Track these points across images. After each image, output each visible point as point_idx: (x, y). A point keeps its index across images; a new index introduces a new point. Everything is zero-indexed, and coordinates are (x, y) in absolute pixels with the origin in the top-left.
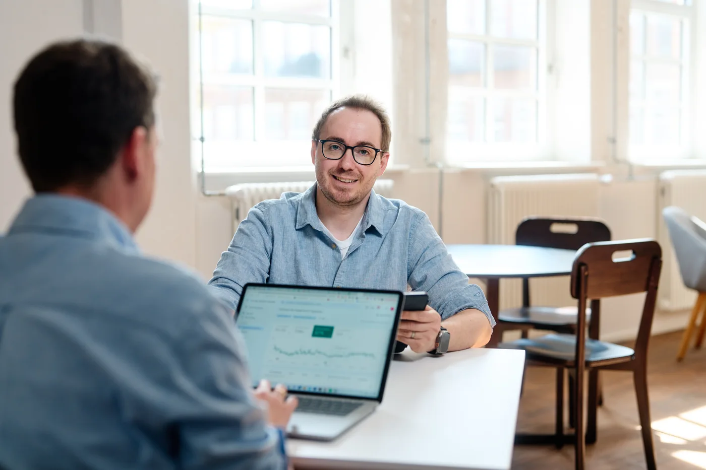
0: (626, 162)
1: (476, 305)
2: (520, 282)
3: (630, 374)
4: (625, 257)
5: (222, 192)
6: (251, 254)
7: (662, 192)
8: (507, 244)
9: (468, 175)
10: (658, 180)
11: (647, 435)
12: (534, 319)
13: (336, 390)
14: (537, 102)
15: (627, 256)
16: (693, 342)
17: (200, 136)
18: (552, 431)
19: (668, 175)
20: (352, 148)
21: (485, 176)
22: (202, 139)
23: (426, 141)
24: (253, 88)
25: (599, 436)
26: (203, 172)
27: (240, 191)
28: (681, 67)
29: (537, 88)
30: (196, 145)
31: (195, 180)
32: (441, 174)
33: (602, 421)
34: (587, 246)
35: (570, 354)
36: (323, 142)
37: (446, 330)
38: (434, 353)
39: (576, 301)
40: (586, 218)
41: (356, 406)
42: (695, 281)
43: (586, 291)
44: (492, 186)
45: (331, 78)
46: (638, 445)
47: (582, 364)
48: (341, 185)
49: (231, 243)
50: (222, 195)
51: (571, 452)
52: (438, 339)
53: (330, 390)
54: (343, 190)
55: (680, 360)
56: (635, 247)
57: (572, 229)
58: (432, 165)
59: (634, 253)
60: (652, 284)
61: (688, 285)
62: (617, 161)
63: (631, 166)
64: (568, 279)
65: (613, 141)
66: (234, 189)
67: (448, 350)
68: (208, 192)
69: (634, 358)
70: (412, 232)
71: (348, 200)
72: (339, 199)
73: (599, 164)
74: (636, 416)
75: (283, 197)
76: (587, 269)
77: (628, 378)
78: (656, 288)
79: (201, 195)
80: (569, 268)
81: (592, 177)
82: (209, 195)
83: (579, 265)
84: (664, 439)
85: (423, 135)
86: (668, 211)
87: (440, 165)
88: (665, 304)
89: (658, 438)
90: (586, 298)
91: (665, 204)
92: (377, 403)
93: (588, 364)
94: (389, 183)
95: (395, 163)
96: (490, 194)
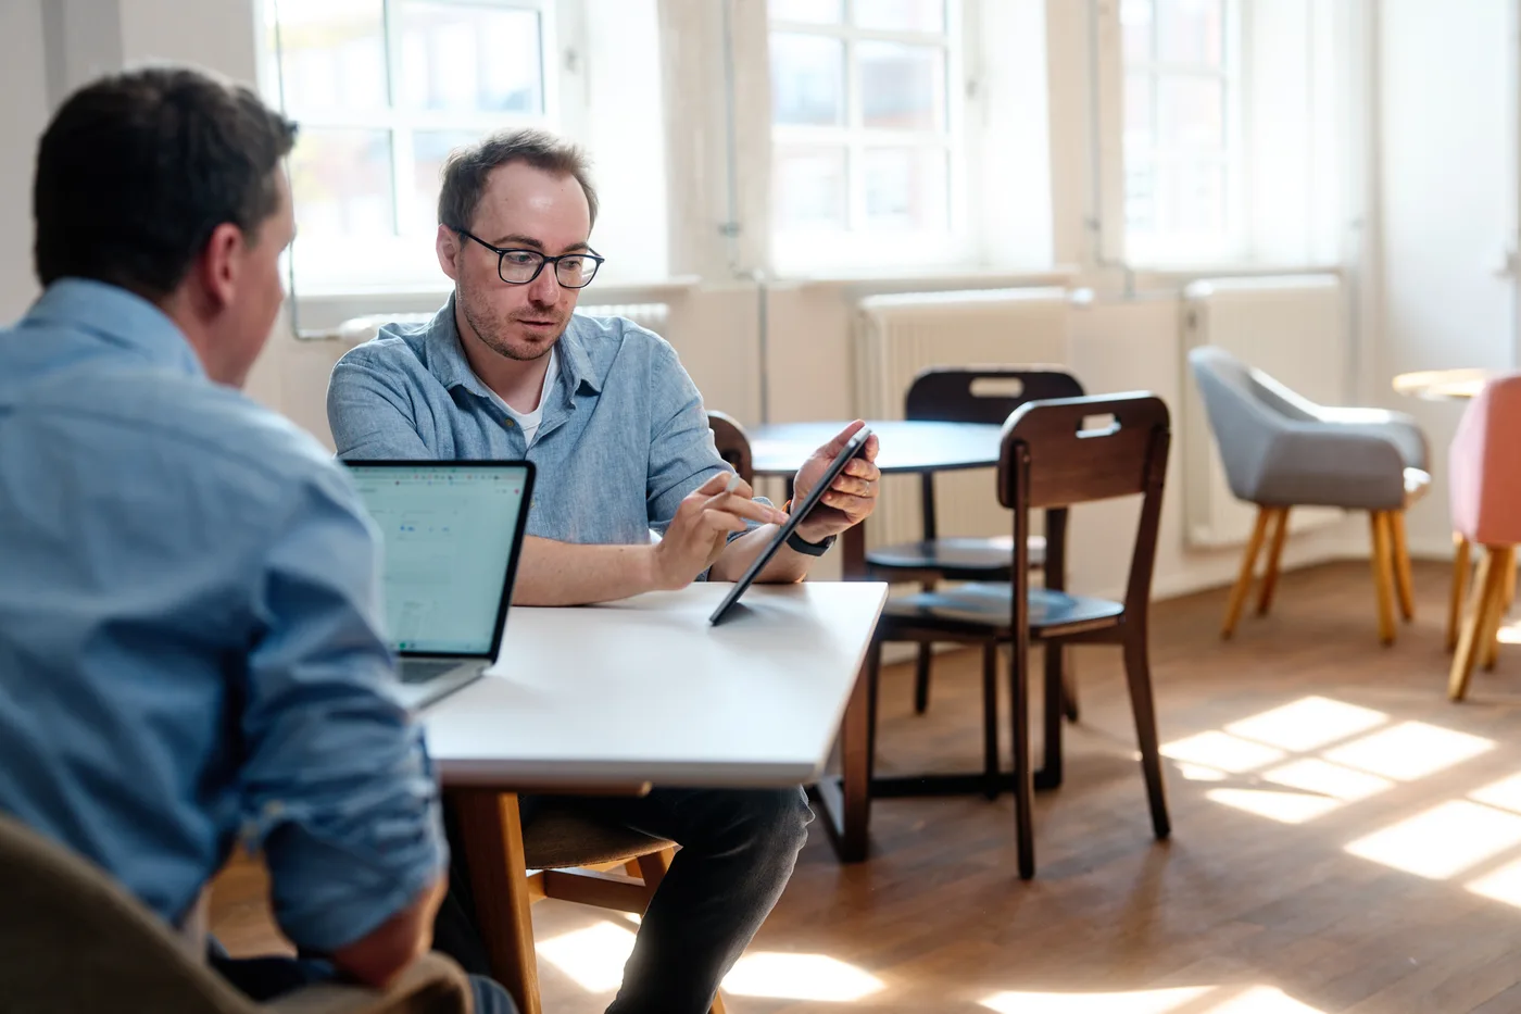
0: (1118, 265)
2: (914, 481)
3: (1117, 651)
4: (1100, 427)
5: (331, 332)
7: (1191, 321)
8: (892, 419)
9: (816, 293)
10: (1182, 298)
11: (1152, 768)
12: (944, 559)
13: (413, 645)
14: (948, 154)
15: (1104, 426)
16: (1251, 604)
18: (978, 767)
19: (1202, 289)
20: (555, 261)
21: (848, 294)
23: (731, 229)
24: (391, 133)
25: (1067, 773)
26: (293, 295)
27: (368, 329)
28: (1224, 83)
29: (947, 128)
32: (763, 294)
33: (1073, 743)
34: (1027, 407)
35: (1003, 616)
39: (1009, 514)
40: (1037, 366)
41: (448, 668)
42: (1251, 483)
43: (1027, 494)
44: (863, 314)
45: (543, 112)
46: (1137, 787)
47: (1023, 631)
50: (332, 338)
51: (1009, 803)
55: (1228, 635)
56: (1116, 409)
57: (1012, 388)
58: (745, 276)
59: (1118, 419)
60: (1153, 478)
61: (1240, 494)
62: (1101, 262)
63: (1130, 274)
64: (991, 475)
65: (1095, 225)
66: (356, 325)
68: (304, 333)
69: (1124, 619)
70: (655, 378)
73: (1070, 269)
74: (1130, 734)
76: (1027, 452)
77: (1112, 657)
78: (1160, 485)
80: (993, 454)
81: (1056, 293)
82: (308, 339)
83: (1011, 446)
84: (1190, 773)
85: (725, 219)
86: (1200, 355)
87: (759, 275)
88: (1202, 535)
89: (1179, 772)
90: (1027, 506)
91: (1196, 344)
92: (487, 663)
93: (1035, 632)
94: (660, 310)
95: (673, 271)
96: (859, 328)
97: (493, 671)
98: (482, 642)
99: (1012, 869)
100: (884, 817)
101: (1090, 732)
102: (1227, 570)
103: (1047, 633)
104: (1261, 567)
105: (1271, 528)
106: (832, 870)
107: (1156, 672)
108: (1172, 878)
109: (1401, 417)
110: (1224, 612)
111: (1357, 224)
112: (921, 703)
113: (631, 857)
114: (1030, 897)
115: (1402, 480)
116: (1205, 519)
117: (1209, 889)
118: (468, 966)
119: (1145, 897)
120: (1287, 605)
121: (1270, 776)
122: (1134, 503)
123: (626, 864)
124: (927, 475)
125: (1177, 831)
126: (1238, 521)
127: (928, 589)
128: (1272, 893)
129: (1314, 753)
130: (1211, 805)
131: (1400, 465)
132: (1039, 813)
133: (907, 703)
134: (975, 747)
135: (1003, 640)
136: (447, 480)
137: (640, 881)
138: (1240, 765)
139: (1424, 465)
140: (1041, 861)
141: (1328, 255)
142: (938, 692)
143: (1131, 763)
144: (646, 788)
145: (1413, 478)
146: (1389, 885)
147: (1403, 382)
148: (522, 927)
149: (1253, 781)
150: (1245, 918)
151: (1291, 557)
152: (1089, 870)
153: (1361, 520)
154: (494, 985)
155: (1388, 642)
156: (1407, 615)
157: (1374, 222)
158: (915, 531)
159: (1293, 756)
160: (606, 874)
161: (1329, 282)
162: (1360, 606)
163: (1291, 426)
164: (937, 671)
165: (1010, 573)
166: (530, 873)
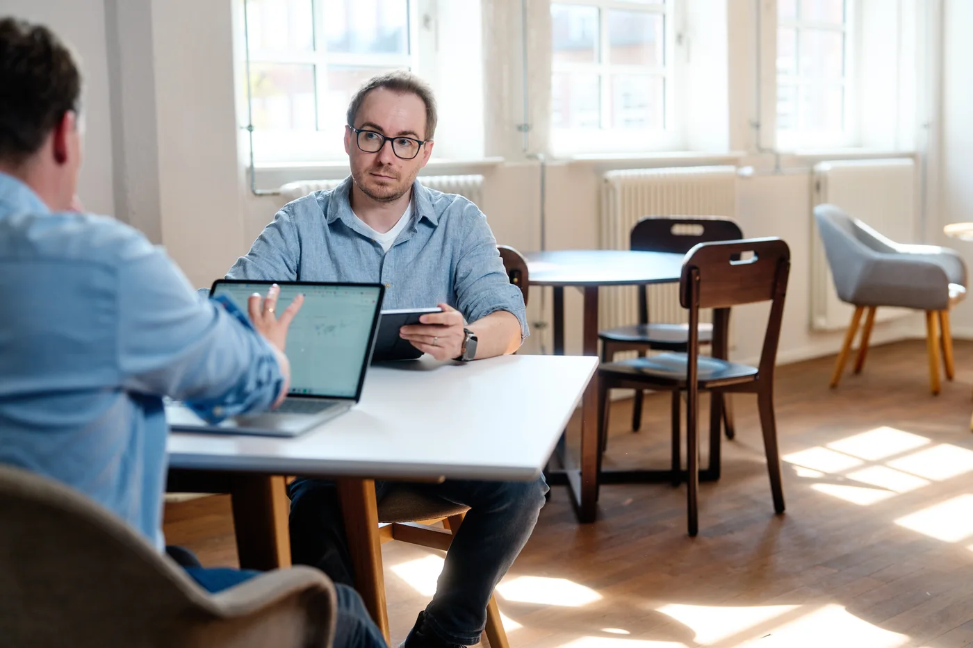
0: (771, 151)
1: (512, 308)
2: (634, 289)
3: (754, 397)
4: (748, 258)
5: (275, 190)
6: (266, 261)
7: (817, 187)
8: (623, 249)
9: (576, 168)
10: (812, 173)
11: (774, 468)
12: (652, 337)
13: (310, 391)
14: (664, 80)
15: (750, 258)
16: (850, 366)
17: (247, 124)
18: (668, 466)
19: (824, 167)
20: (392, 140)
21: (598, 168)
22: (250, 128)
23: (524, 128)
24: (314, 66)
25: (723, 471)
26: (252, 166)
28: (844, 35)
29: (664, 63)
30: (243, 136)
31: (242, 175)
32: (543, 167)
33: (728, 452)
34: (700, 245)
35: (682, 374)
36: (359, 131)
37: (473, 333)
38: (459, 361)
39: (686, 312)
40: (713, 218)
41: (329, 405)
42: (850, 292)
43: (698, 299)
44: (606, 181)
45: (409, 53)
46: (764, 481)
47: (694, 384)
48: (379, 179)
49: (249, 251)
50: (275, 195)
51: (684, 490)
52: (464, 344)
53: (305, 390)
54: (382, 184)
55: (834, 386)
56: (756, 247)
57: (698, 230)
58: (532, 157)
59: (756, 254)
60: (778, 290)
61: (843, 298)
62: (761, 150)
63: (777, 156)
64: (678, 285)
65: (757, 126)
66: (290, 187)
67: (475, 358)
68: (258, 191)
69: (758, 377)
71: (386, 195)
72: (378, 194)
73: (739, 153)
74: (760, 446)
75: (313, 193)
76: (698, 274)
77: (752, 399)
78: (784, 295)
79: (251, 194)
80: (677, 274)
81: (730, 169)
82: (261, 195)
83: (689, 269)
84: (801, 473)
85: (521, 121)
86: (820, 210)
87: (541, 156)
88: (821, 322)
89: (794, 472)
90: (698, 307)
91: (819, 203)
92: (353, 403)
93: (702, 385)
94: (478, 178)
95: (487, 155)
96: (604, 190)
97: (356, 407)
98: (350, 390)
99: (684, 529)
100: (607, 495)
101: (741, 446)
102: (835, 345)
103: (709, 385)
104: (856, 343)
105: (863, 320)
106: (574, 527)
107: (777, 411)
108: (783, 538)
109: (949, 251)
110: (831, 371)
111: (926, 126)
112: (636, 425)
113: (444, 517)
114: (694, 548)
115: (947, 291)
116: (823, 312)
117: (805, 545)
118: (334, 579)
119: (766, 549)
120: (872, 367)
121: (851, 476)
122: (766, 306)
123: (443, 521)
124: (642, 287)
125: (789, 509)
126: (842, 314)
127: (642, 355)
128: (845, 549)
129: (880, 462)
130: (813, 493)
131: (945, 281)
132: (701, 495)
133: (628, 425)
134: (666, 454)
135: (682, 389)
136: (333, 294)
137: (449, 531)
138: (832, 468)
139: (963, 282)
140: (702, 525)
141: (908, 146)
142: (647, 418)
143: (761, 465)
144: (442, 479)
145: (954, 290)
146: (919, 547)
147: (950, 229)
148: (375, 556)
149: (840, 479)
150: (826, 564)
151: (876, 338)
152: (731, 532)
153: (921, 316)
154: (351, 590)
155: (936, 393)
156: (949, 377)
157: (938, 124)
158: (634, 319)
159: (868, 464)
160: (430, 526)
161: (908, 162)
162: (918, 369)
163: (877, 256)
164: (646, 405)
165: (687, 346)
166: (381, 525)
